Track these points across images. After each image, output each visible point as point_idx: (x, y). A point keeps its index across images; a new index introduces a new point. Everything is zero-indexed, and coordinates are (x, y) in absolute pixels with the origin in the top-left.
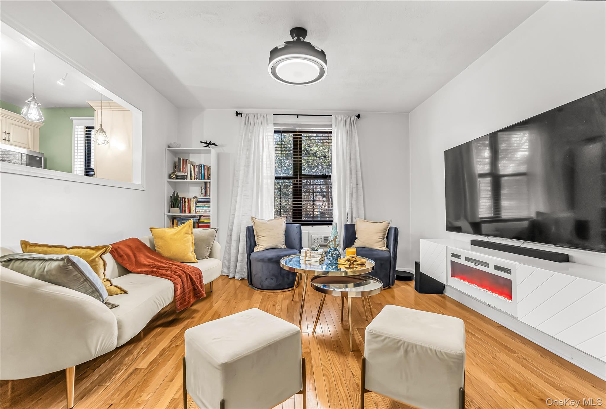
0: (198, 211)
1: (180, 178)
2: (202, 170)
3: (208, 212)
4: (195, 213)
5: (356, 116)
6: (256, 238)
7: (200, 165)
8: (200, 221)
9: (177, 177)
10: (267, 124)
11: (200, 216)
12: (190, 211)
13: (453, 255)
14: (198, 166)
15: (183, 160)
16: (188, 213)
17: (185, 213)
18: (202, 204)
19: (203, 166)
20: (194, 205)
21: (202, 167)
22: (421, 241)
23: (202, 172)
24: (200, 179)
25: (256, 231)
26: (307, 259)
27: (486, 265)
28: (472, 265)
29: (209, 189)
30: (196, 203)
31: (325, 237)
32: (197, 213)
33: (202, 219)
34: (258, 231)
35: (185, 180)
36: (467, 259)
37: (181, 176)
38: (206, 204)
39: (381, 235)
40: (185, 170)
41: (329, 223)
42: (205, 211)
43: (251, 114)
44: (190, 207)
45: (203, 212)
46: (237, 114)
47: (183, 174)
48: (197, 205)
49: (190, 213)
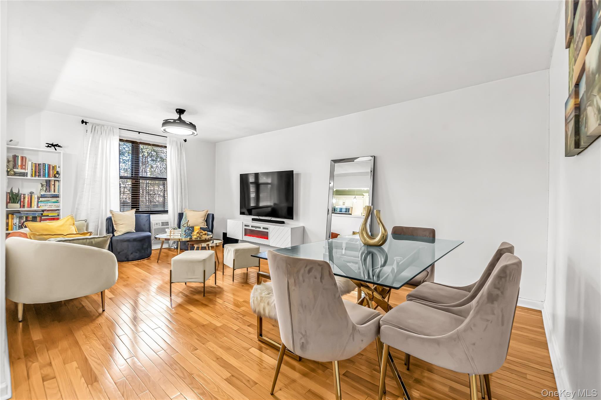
0: (40, 206)
1: (18, 174)
2: (45, 169)
3: (53, 207)
4: (37, 208)
5: (184, 140)
6: (114, 225)
7: (43, 164)
8: (43, 215)
9: (15, 174)
10: (113, 135)
11: (43, 211)
12: (30, 205)
13: (245, 226)
14: (41, 164)
15: (22, 158)
16: (28, 208)
17: (24, 208)
18: (46, 199)
19: (47, 165)
20: (36, 200)
21: (45, 165)
22: (228, 220)
23: (45, 170)
24: (43, 177)
25: (114, 221)
26: (172, 234)
27: (260, 228)
28: (254, 229)
29: (53, 186)
30: (38, 198)
31: (162, 223)
32: (39, 208)
33: (45, 213)
34: (116, 220)
35: (25, 178)
36: (252, 227)
37: (19, 173)
38: (51, 199)
39: (203, 218)
40: (24, 167)
41: (166, 212)
42: (50, 206)
43: (98, 125)
44: (31, 202)
45: (47, 207)
46: (83, 122)
47: (23, 171)
48: (40, 201)
49: (30, 208)
